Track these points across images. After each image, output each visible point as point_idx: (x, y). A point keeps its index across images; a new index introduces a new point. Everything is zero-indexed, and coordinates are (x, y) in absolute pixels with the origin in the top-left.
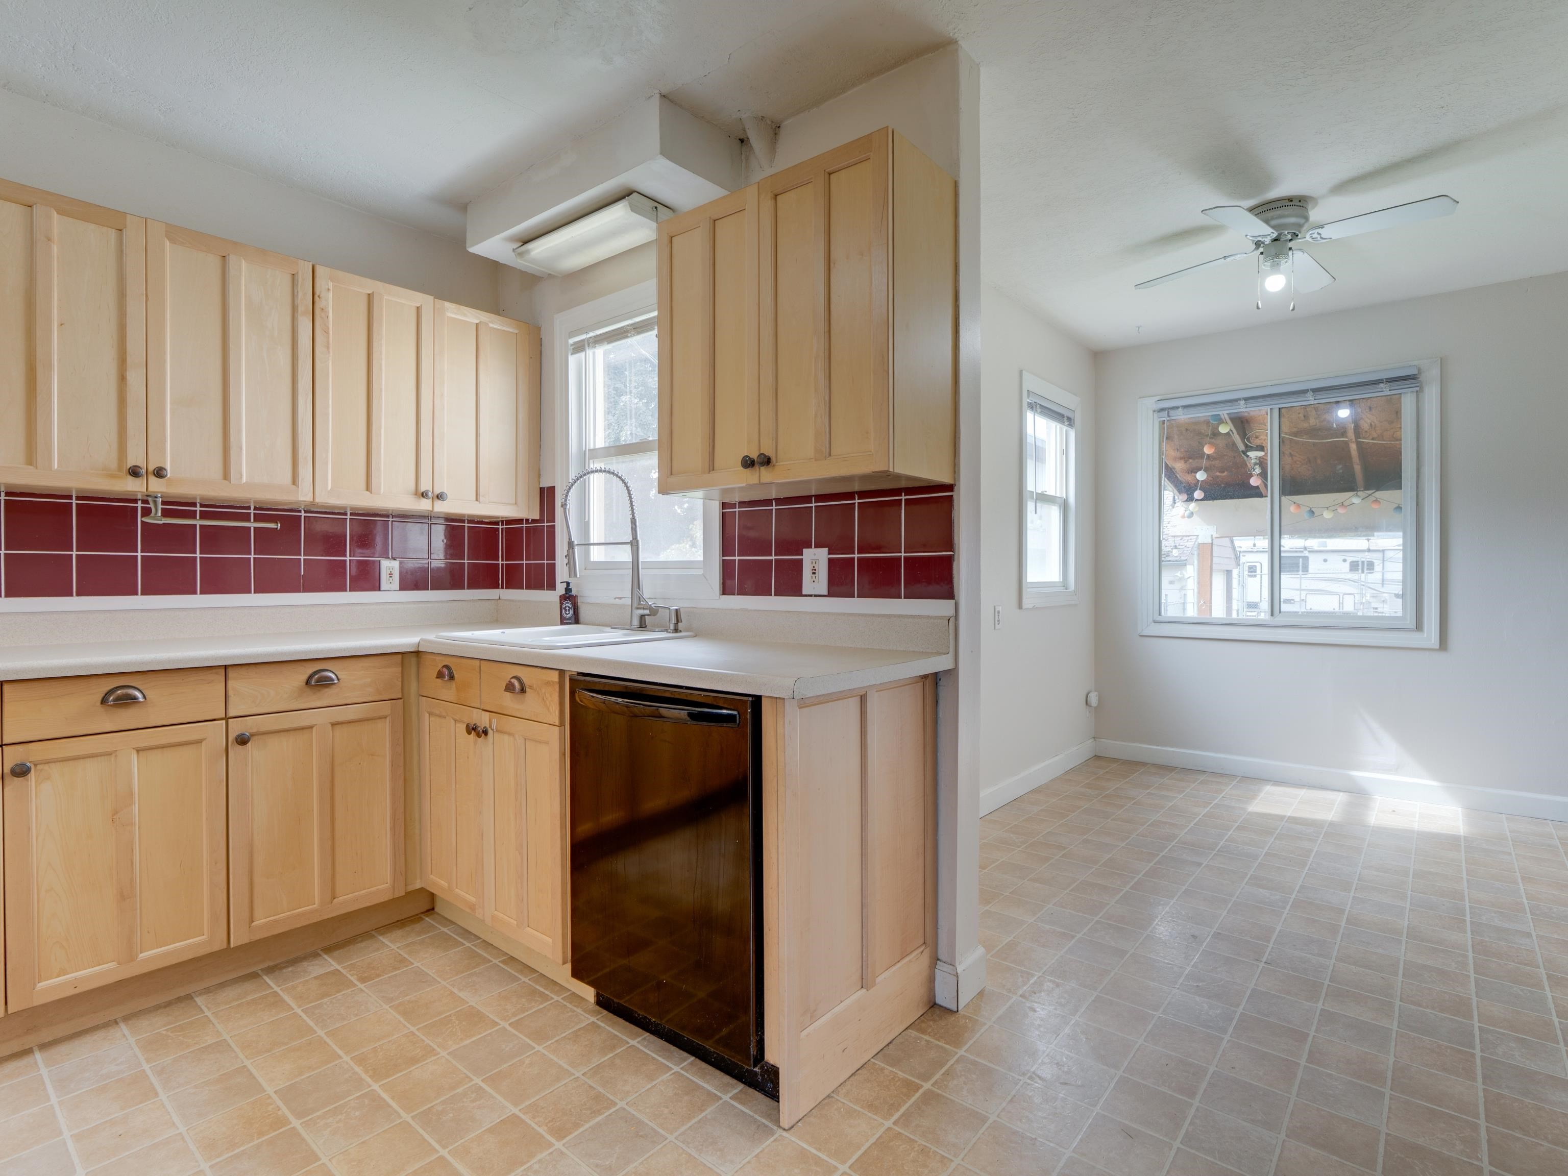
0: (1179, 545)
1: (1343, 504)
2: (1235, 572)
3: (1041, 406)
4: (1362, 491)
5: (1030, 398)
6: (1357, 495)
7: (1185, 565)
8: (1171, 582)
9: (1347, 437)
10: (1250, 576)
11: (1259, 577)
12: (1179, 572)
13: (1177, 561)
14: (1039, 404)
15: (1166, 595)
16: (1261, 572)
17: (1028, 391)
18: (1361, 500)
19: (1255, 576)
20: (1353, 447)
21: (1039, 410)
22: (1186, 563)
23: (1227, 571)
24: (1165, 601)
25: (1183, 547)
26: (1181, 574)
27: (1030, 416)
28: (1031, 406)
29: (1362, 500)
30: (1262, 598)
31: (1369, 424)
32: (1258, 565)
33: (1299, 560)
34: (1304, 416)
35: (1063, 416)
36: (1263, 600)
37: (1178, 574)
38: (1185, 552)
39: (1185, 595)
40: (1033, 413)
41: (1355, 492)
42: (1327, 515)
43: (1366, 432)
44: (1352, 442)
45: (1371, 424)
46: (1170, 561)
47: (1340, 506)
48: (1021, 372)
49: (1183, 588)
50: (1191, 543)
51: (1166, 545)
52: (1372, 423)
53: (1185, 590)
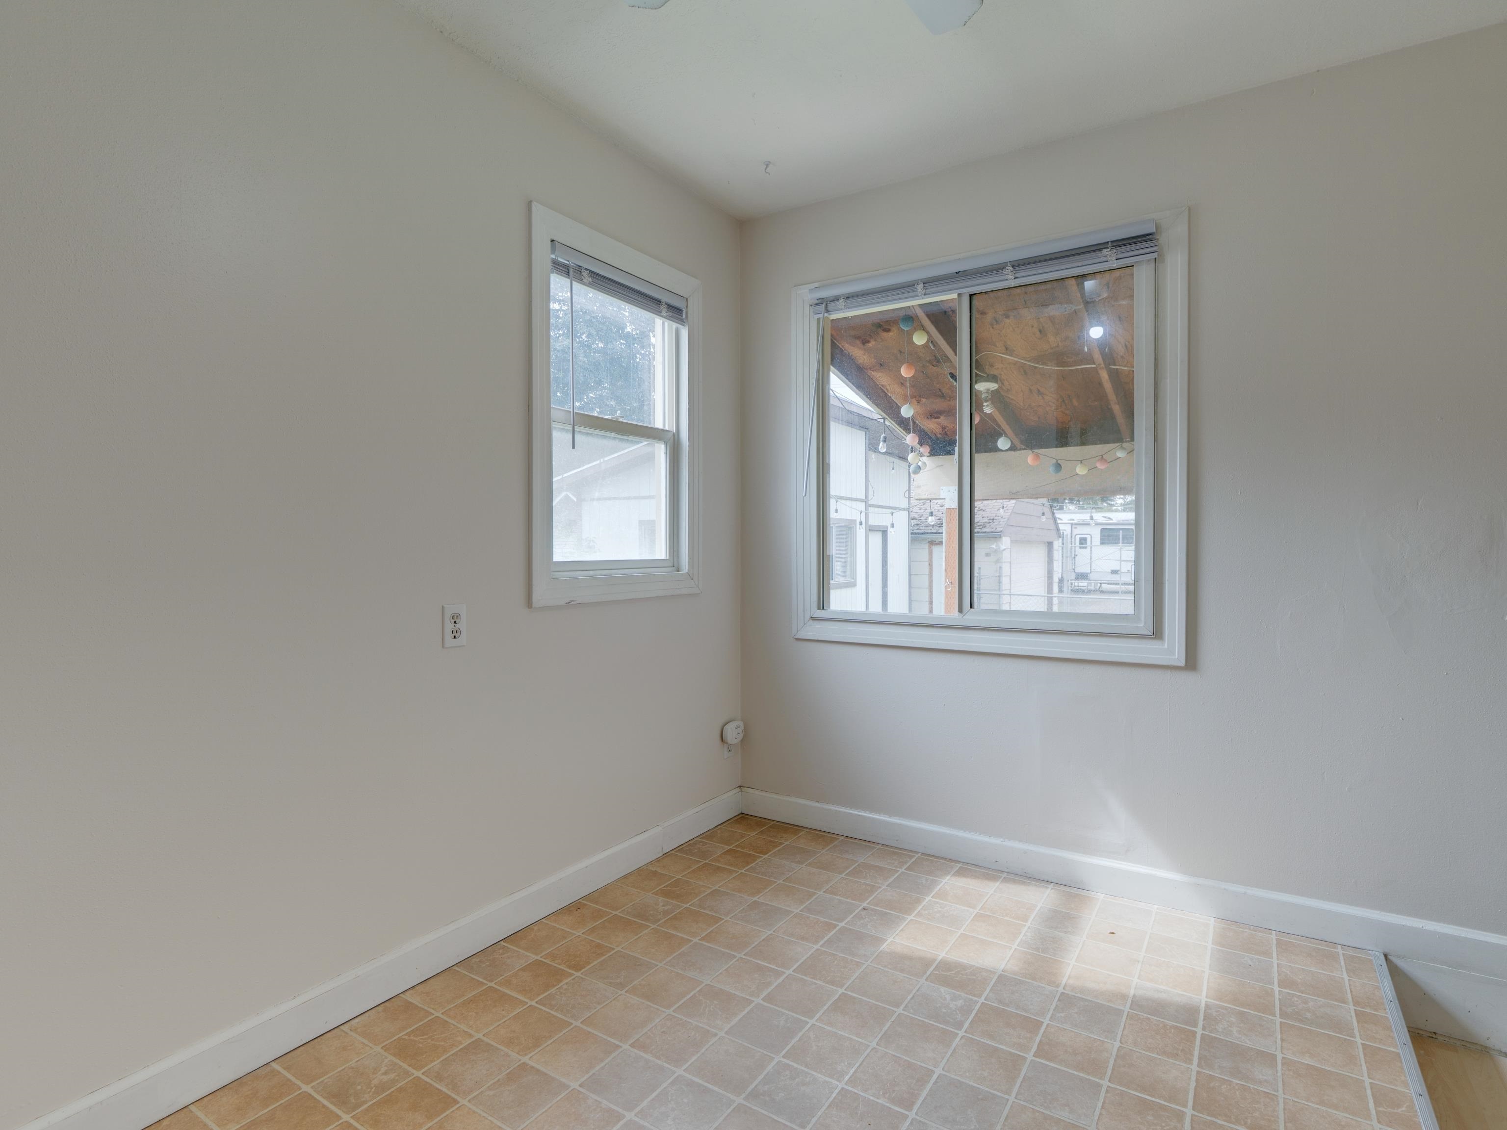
0: (996, 516)
1: (1102, 458)
2: (1057, 544)
3: (592, 273)
4: (1128, 441)
5: (557, 253)
6: (1122, 448)
7: (1001, 537)
8: (987, 555)
9: (1094, 363)
10: (1081, 548)
11: (1089, 548)
12: (995, 544)
13: (992, 532)
14: (586, 269)
15: (980, 568)
16: (1091, 544)
17: (552, 241)
18: (1125, 454)
19: (1086, 548)
20: (1104, 375)
21: (587, 279)
22: (1001, 535)
23: (1048, 542)
24: (977, 575)
25: (1000, 517)
26: (996, 546)
27: (559, 285)
28: (564, 269)
29: (1128, 453)
30: (1092, 569)
31: (1124, 345)
32: (1089, 537)
33: (1119, 532)
34: (1040, 331)
35: (658, 302)
36: (1092, 571)
37: (994, 546)
38: (1001, 523)
39: (1000, 568)
40: (569, 280)
41: (1121, 444)
42: (1081, 470)
43: (1122, 357)
44: (1100, 368)
45: (1126, 346)
46: (985, 532)
47: (1098, 460)
48: (529, 205)
49: (998, 561)
50: (1007, 514)
51: (984, 515)
52: (1127, 343)
53: (1001, 562)
